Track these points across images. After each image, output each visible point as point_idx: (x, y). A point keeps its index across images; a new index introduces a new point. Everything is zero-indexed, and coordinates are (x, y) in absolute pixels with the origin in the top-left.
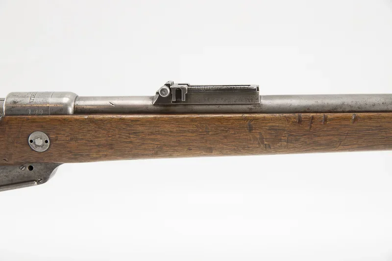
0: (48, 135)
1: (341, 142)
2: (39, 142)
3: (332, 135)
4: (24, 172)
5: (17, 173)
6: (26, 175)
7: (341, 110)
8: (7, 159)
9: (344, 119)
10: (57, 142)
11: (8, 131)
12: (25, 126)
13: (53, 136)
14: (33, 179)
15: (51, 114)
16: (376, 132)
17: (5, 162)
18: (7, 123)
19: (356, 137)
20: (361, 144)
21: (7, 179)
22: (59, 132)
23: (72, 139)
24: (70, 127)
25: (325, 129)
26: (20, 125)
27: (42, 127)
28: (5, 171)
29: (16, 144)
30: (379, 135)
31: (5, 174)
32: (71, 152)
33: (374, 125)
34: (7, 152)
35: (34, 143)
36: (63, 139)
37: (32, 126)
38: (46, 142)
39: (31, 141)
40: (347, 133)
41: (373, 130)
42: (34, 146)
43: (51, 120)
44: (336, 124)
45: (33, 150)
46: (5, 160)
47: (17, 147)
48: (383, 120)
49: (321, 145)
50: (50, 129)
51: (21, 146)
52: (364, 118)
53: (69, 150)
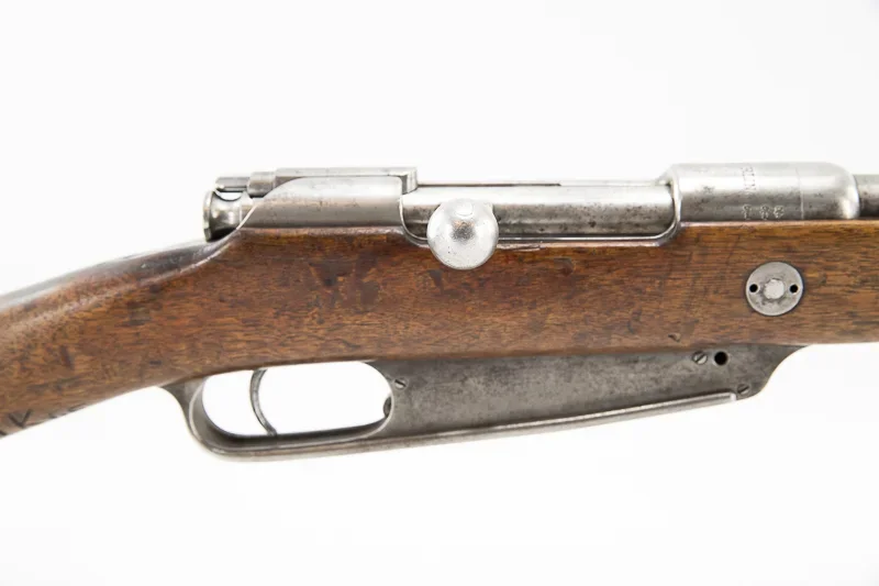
0: (801, 271)
2: (776, 289)
4: (703, 368)
5: (685, 373)
6: (706, 377)
8: (678, 335)
10: (824, 290)
11: (698, 263)
12: (742, 248)
13: (816, 275)
14: (725, 386)
15: (807, 218)
17: (671, 343)
18: (697, 241)
21: (655, 387)
22: (834, 264)
23: (863, 282)
24: (864, 249)
26: (730, 245)
27: (789, 250)
28: (653, 365)
29: (711, 297)
31: (652, 375)
32: (852, 315)
34: (685, 317)
35: (762, 292)
36: (839, 282)
37: (761, 249)
38: (794, 289)
39: (754, 288)
42: (759, 299)
43: (814, 232)
45: (754, 311)
46: (671, 336)
47: (712, 303)
50: (807, 257)
51: (727, 301)
53: (851, 309)
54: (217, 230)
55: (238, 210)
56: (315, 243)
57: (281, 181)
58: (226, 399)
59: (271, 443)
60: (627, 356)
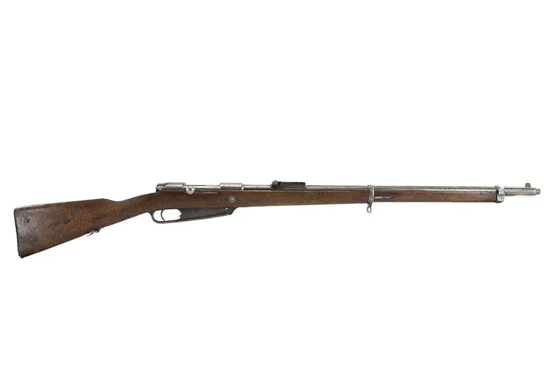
0: (235, 197)
13: (237, 197)
22: (239, 196)
27: (234, 194)
34: (221, 203)
38: (235, 199)
39: (230, 199)
43: (237, 192)
45: (230, 202)
50: (236, 195)
51: (226, 201)
54: (157, 190)
55: (160, 188)
56: (171, 192)
57: (167, 184)
58: (157, 214)
59: (164, 222)
60: (214, 209)
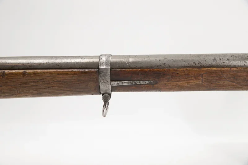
1: (18, 90)
3: (10, 86)
7: (17, 68)
9: (17, 74)
16: (40, 83)
19: (28, 87)
20: (32, 92)
25: (4, 82)
30: (43, 86)
33: (38, 78)
40: (21, 84)
41: (37, 82)
44: (11, 78)
48: (44, 75)
49: (4, 93)
52: (30, 74)
